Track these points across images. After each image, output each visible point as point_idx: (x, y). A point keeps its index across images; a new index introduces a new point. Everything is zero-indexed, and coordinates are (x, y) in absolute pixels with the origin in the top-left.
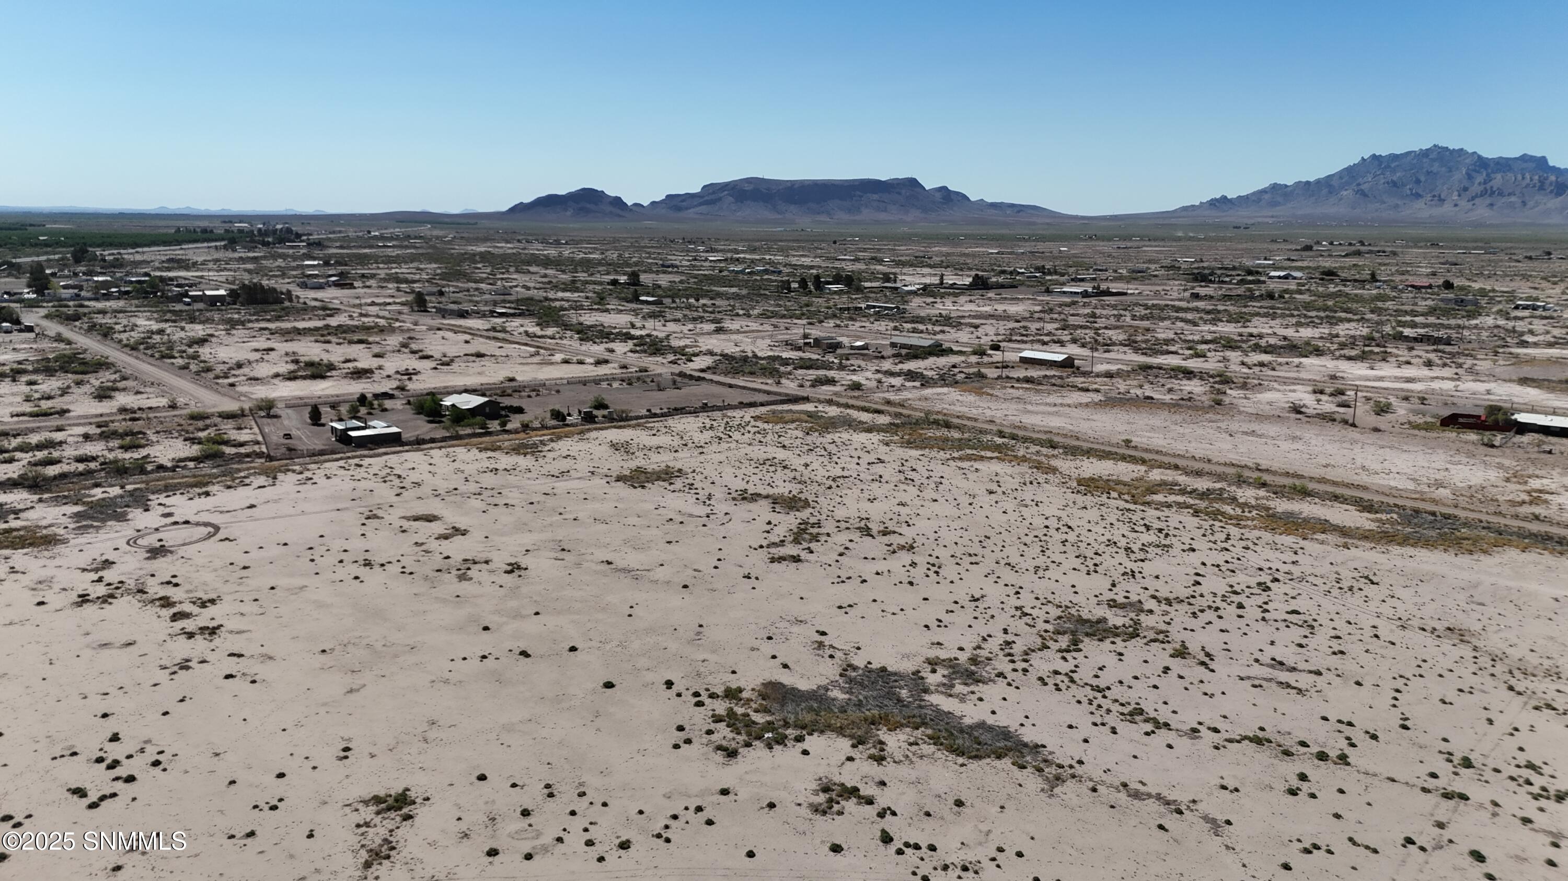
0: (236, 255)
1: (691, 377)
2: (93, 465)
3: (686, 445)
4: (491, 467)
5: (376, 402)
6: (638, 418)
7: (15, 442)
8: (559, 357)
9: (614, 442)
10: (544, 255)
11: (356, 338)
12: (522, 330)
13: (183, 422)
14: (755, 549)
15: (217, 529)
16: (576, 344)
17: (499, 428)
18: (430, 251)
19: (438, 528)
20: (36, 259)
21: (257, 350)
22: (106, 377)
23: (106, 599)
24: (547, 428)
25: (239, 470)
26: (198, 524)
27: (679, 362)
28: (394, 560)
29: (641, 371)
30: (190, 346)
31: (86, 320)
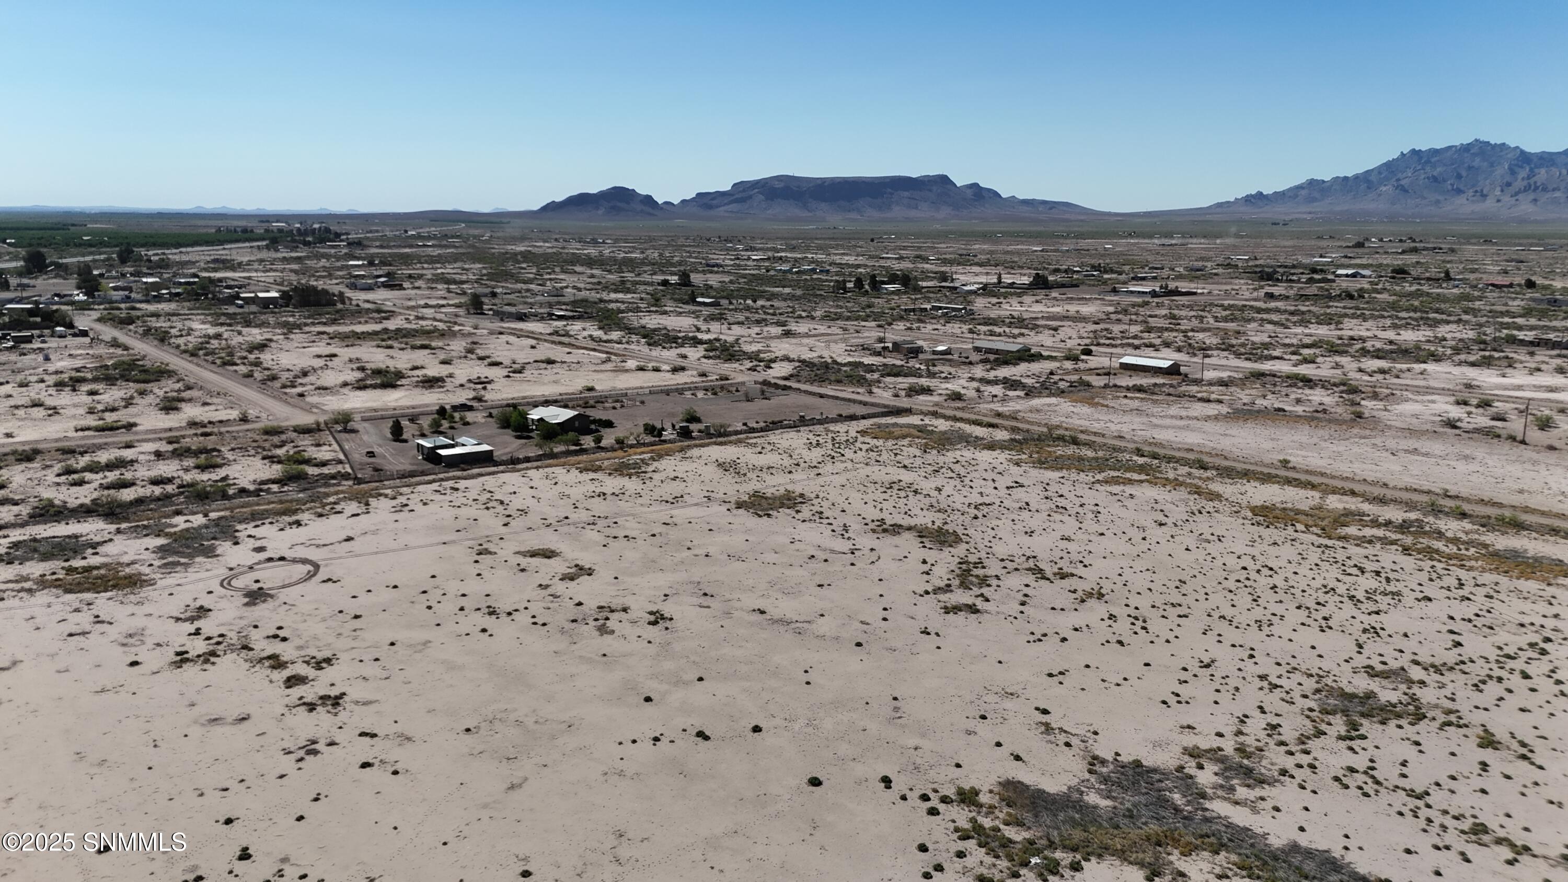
0: (280, 255)
1: (776, 386)
2: (170, 488)
3: (798, 465)
4: (598, 490)
5: (457, 415)
6: (737, 433)
7: (84, 461)
8: (632, 364)
9: (721, 461)
10: (585, 254)
11: (419, 343)
12: (586, 333)
13: (257, 438)
14: (921, 596)
15: (317, 567)
16: (645, 349)
17: (593, 444)
18: (469, 250)
19: (558, 566)
20: (82, 259)
21: (319, 356)
22: (169, 386)
23: (208, 657)
24: (644, 445)
25: (327, 495)
26: (295, 561)
27: (758, 368)
28: (521, 608)
29: (721, 379)
30: (250, 352)
31: (139, 323)
